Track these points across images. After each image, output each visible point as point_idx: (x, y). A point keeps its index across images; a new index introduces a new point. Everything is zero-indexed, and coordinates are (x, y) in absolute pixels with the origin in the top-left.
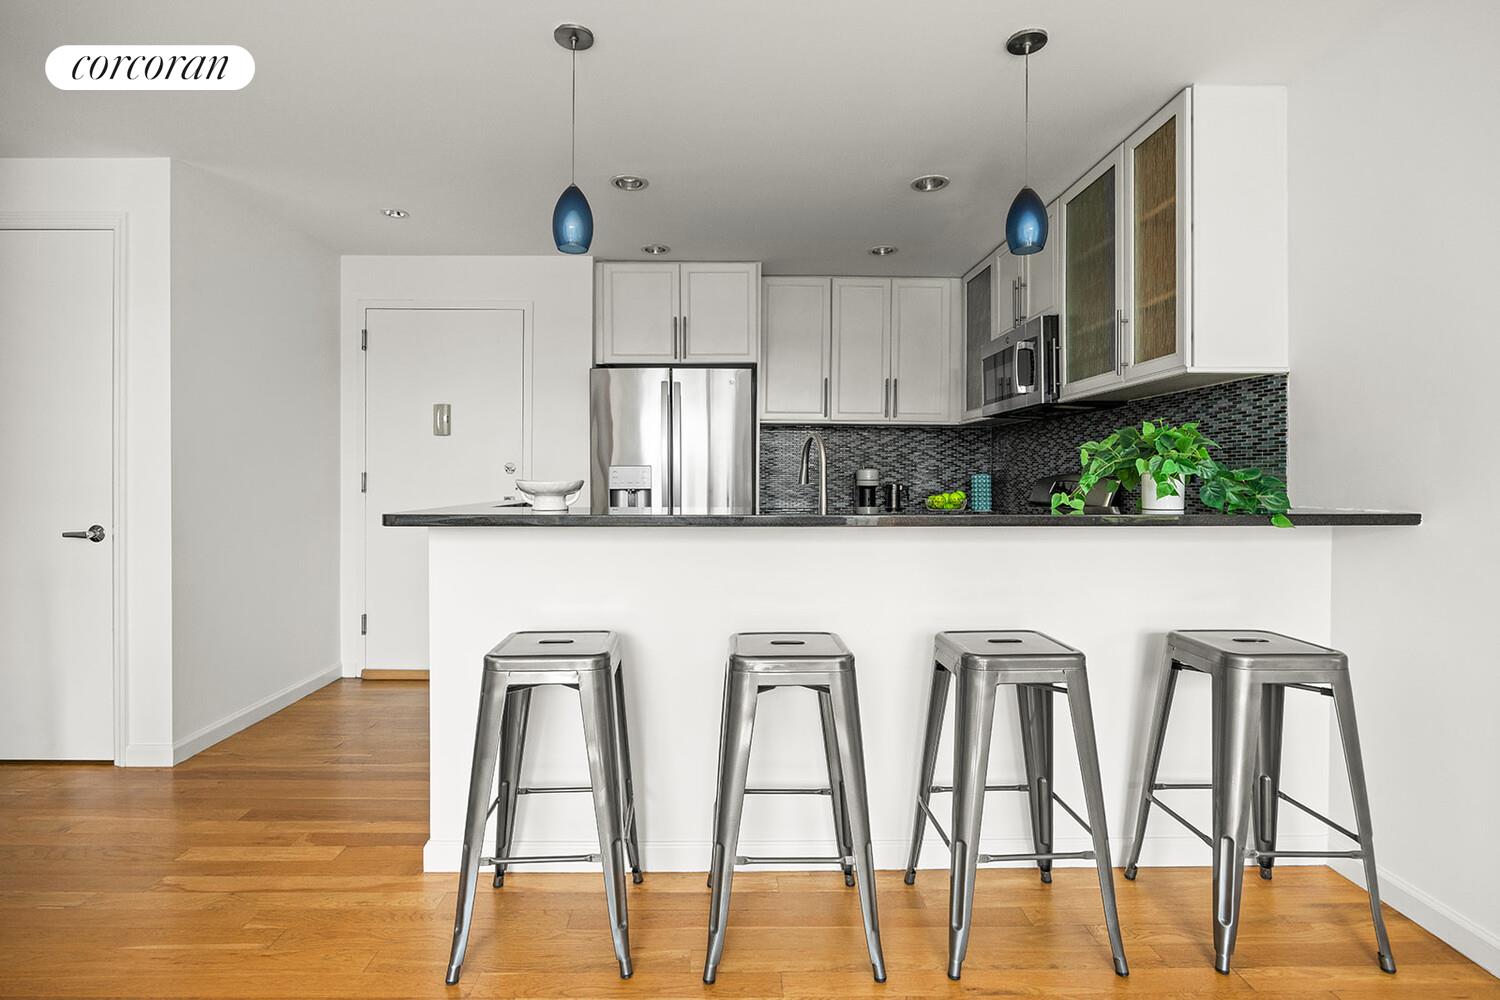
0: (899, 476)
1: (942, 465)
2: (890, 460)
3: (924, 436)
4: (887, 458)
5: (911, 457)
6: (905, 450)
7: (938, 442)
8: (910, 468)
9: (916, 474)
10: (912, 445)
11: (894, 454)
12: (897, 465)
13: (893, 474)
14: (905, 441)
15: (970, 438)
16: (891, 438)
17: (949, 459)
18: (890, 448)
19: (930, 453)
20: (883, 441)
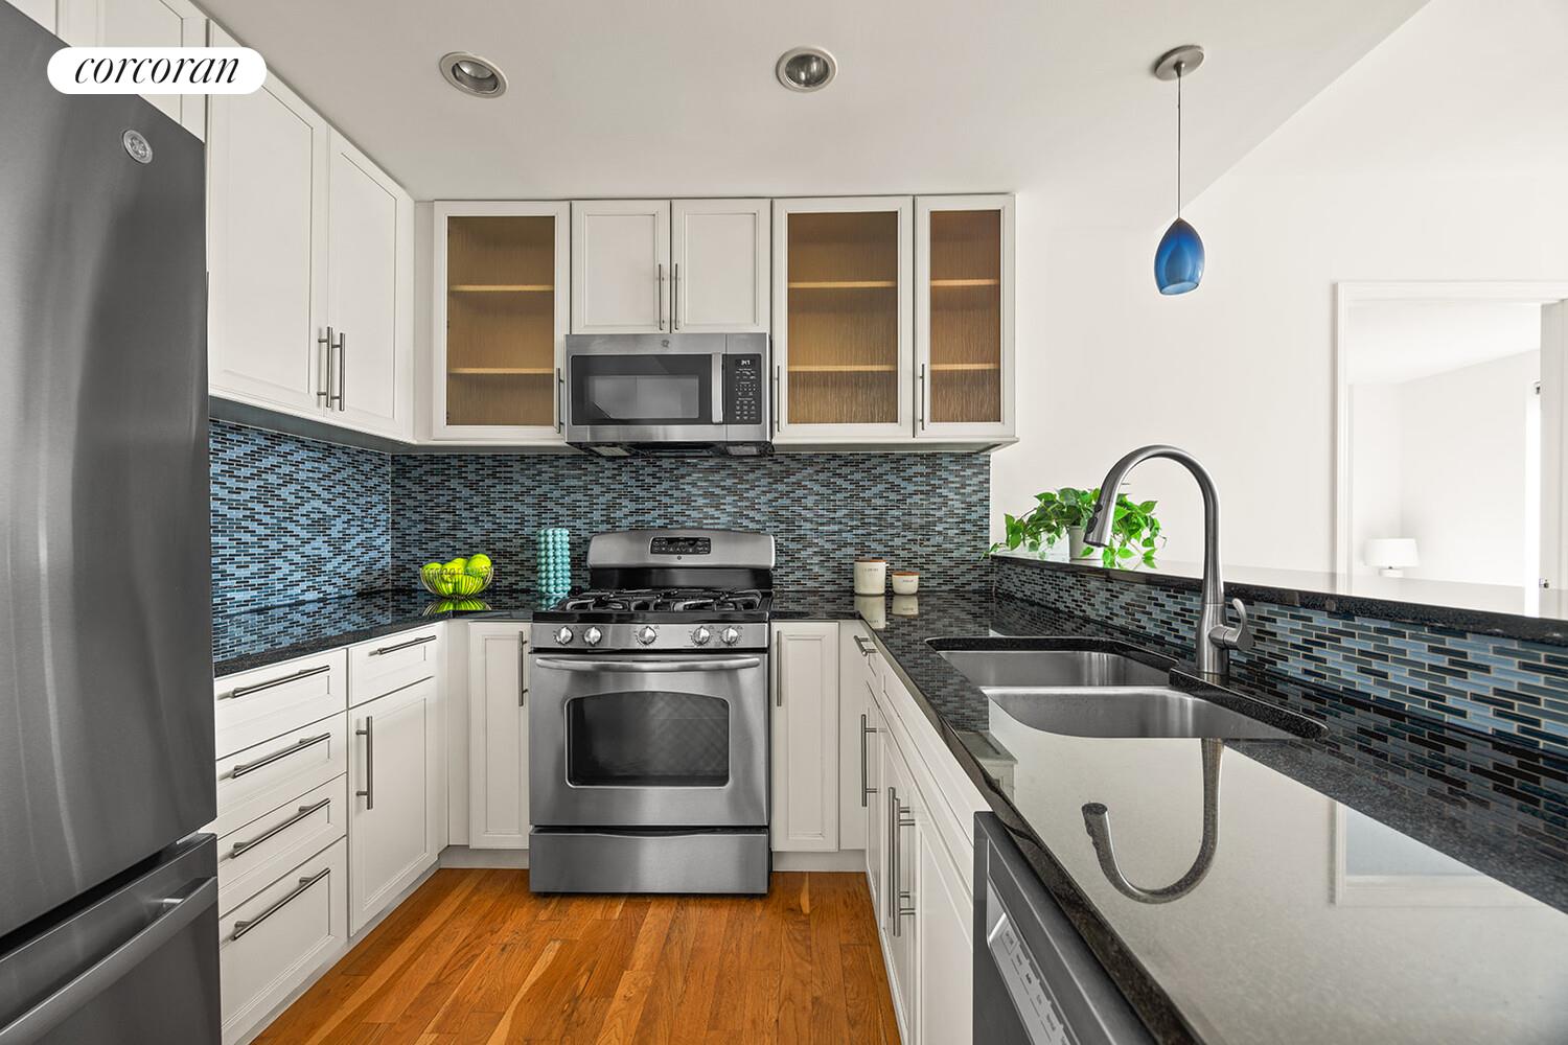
0: (261, 530)
1: (330, 512)
2: (245, 496)
3: (303, 454)
4: (238, 491)
5: (284, 492)
6: (272, 479)
7: (324, 468)
8: (281, 515)
9: (291, 526)
10: (286, 469)
11: (252, 484)
12: (259, 507)
13: (253, 526)
14: (272, 460)
15: (366, 468)
16: (248, 449)
17: (340, 502)
18: (245, 472)
19: (313, 486)
20: (230, 454)
